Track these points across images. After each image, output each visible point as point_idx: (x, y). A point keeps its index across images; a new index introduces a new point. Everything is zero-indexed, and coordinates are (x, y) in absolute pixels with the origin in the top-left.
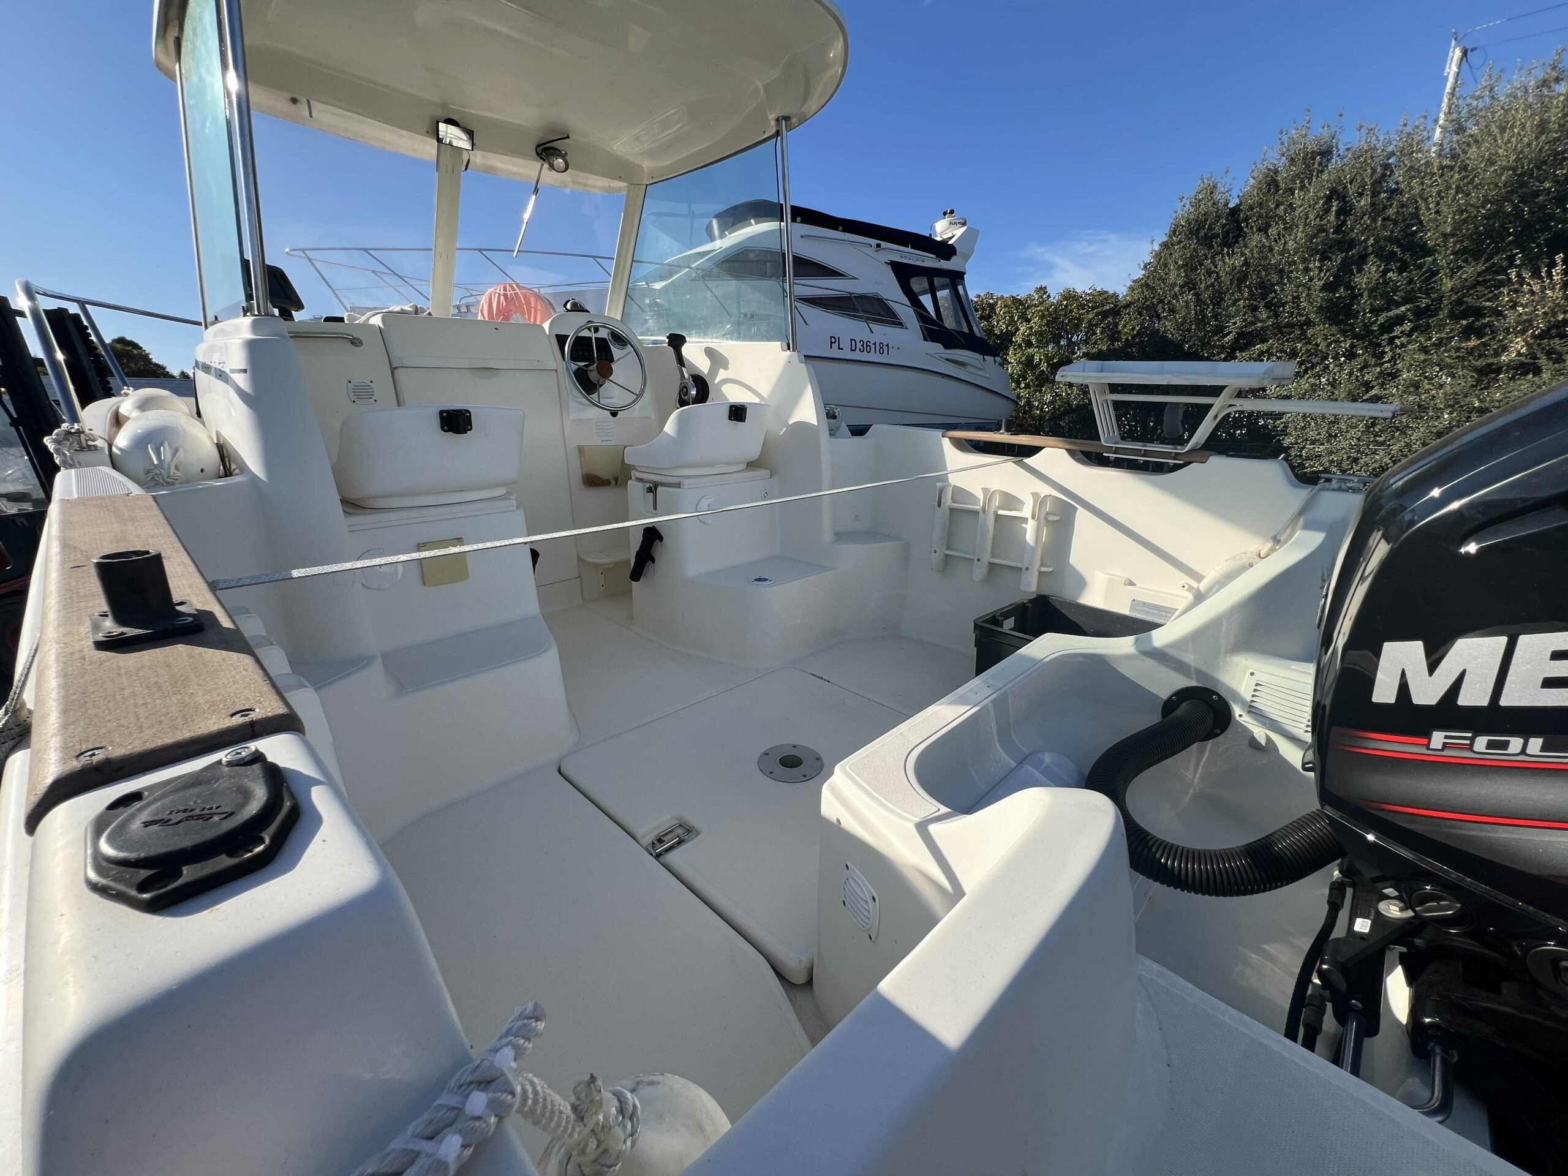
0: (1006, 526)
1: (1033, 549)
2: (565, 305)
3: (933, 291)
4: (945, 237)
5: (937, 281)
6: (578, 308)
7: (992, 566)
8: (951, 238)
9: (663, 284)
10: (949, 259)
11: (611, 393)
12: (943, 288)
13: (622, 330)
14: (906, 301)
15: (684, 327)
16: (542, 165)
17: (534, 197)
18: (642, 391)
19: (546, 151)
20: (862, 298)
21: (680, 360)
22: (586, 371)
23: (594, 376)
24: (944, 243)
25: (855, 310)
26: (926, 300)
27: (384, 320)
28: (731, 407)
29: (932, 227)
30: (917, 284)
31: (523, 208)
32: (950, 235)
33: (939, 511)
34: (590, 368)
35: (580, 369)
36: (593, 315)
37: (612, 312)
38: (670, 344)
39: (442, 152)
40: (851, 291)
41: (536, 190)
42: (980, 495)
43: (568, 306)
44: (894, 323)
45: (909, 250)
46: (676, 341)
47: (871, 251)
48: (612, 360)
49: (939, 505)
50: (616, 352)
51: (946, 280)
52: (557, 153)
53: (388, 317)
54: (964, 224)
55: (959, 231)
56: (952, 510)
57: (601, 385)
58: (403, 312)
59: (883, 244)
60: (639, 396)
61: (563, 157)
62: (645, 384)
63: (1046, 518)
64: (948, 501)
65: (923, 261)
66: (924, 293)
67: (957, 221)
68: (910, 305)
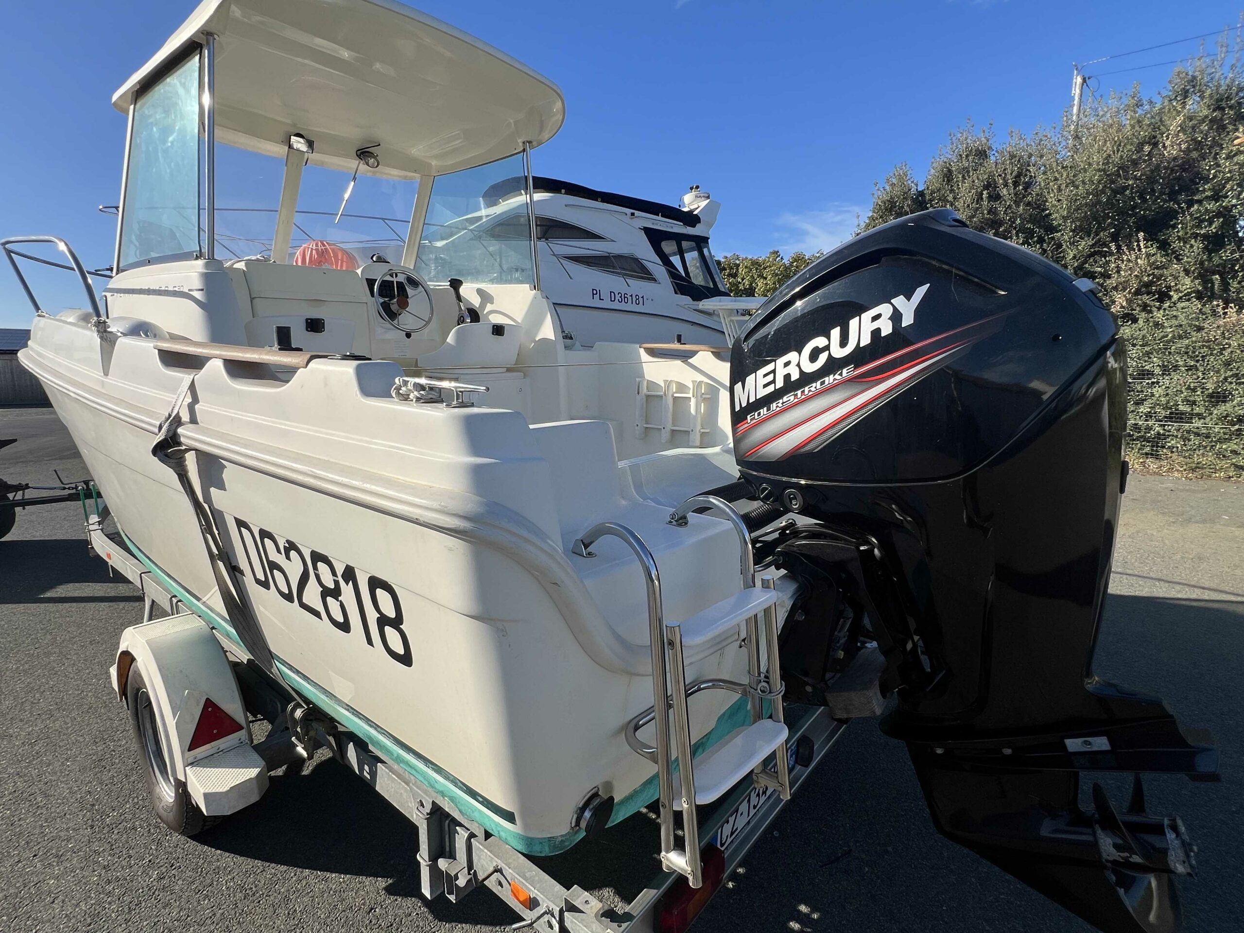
0: (680, 403)
1: (695, 417)
2: (372, 258)
3: (681, 252)
4: (692, 207)
5: (685, 244)
6: (381, 260)
7: (673, 431)
8: (697, 208)
9: (444, 242)
10: (694, 226)
11: (406, 320)
12: (691, 250)
13: (414, 276)
14: (658, 260)
15: (463, 275)
16: (359, 163)
17: (353, 183)
18: (430, 319)
19: (363, 154)
20: (619, 257)
21: (459, 298)
22: (389, 304)
23: (394, 307)
24: (691, 212)
25: (614, 267)
26: (676, 260)
27: (246, 265)
28: (494, 326)
29: (681, 200)
30: (668, 247)
31: (344, 190)
32: (696, 206)
33: (638, 397)
34: (392, 302)
35: (385, 302)
36: (393, 265)
37: (407, 263)
38: (451, 285)
39: (290, 155)
40: (609, 251)
41: (354, 179)
42: (662, 385)
43: (374, 259)
44: (649, 279)
45: (660, 218)
46: (456, 284)
47: (627, 219)
48: (407, 297)
49: (638, 393)
50: (410, 291)
51: (693, 244)
52: (370, 155)
53: (248, 263)
54: (708, 197)
55: (704, 203)
56: (648, 397)
57: (400, 315)
58: (258, 260)
59: (637, 213)
60: (428, 323)
61: (375, 157)
62: (432, 314)
63: (701, 397)
64: (644, 390)
65: (672, 227)
66: (674, 254)
67: (702, 195)
68: (661, 263)
